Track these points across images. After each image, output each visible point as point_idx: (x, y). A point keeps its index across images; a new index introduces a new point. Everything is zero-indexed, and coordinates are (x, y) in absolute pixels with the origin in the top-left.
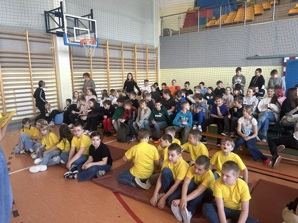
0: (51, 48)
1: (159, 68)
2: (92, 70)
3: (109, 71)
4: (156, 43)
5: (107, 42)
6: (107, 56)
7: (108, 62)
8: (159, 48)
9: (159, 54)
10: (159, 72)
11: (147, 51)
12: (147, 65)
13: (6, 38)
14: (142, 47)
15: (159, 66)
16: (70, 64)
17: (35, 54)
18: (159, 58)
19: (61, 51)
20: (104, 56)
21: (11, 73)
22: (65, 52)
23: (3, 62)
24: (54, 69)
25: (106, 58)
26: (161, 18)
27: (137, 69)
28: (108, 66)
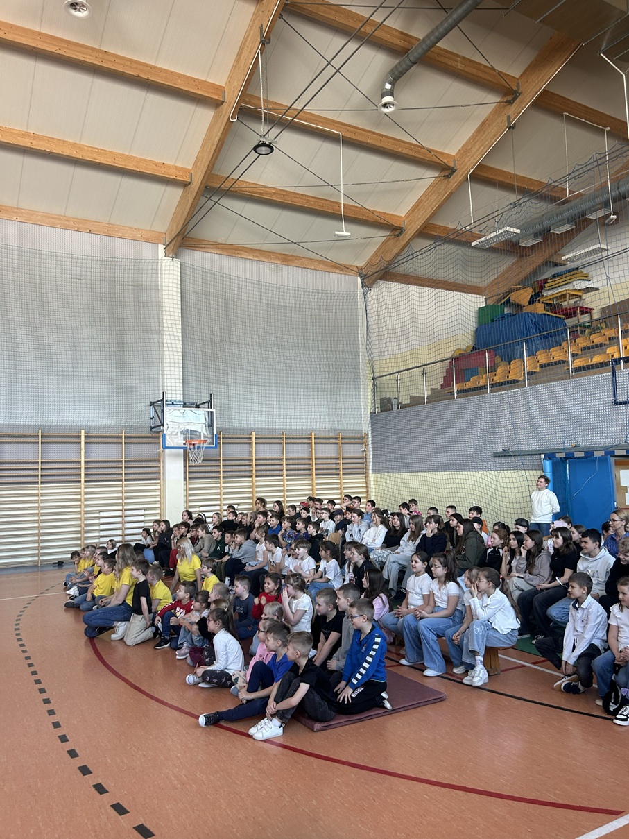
0: (158, 451)
1: (371, 471)
2: (222, 480)
3: (254, 481)
4: (365, 426)
5: (254, 433)
6: (252, 456)
7: (254, 467)
8: (370, 436)
9: (370, 446)
10: (372, 479)
11: (341, 441)
12: (341, 466)
13: (97, 443)
14: (330, 436)
15: (371, 468)
16: (185, 473)
17: (132, 461)
18: (371, 453)
19: (170, 455)
20: (246, 457)
21: (98, 489)
22: (177, 455)
23: (88, 475)
24: (158, 481)
25: (251, 460)
26: (373, 379)
27: (316, 475)
28: (254, 472)
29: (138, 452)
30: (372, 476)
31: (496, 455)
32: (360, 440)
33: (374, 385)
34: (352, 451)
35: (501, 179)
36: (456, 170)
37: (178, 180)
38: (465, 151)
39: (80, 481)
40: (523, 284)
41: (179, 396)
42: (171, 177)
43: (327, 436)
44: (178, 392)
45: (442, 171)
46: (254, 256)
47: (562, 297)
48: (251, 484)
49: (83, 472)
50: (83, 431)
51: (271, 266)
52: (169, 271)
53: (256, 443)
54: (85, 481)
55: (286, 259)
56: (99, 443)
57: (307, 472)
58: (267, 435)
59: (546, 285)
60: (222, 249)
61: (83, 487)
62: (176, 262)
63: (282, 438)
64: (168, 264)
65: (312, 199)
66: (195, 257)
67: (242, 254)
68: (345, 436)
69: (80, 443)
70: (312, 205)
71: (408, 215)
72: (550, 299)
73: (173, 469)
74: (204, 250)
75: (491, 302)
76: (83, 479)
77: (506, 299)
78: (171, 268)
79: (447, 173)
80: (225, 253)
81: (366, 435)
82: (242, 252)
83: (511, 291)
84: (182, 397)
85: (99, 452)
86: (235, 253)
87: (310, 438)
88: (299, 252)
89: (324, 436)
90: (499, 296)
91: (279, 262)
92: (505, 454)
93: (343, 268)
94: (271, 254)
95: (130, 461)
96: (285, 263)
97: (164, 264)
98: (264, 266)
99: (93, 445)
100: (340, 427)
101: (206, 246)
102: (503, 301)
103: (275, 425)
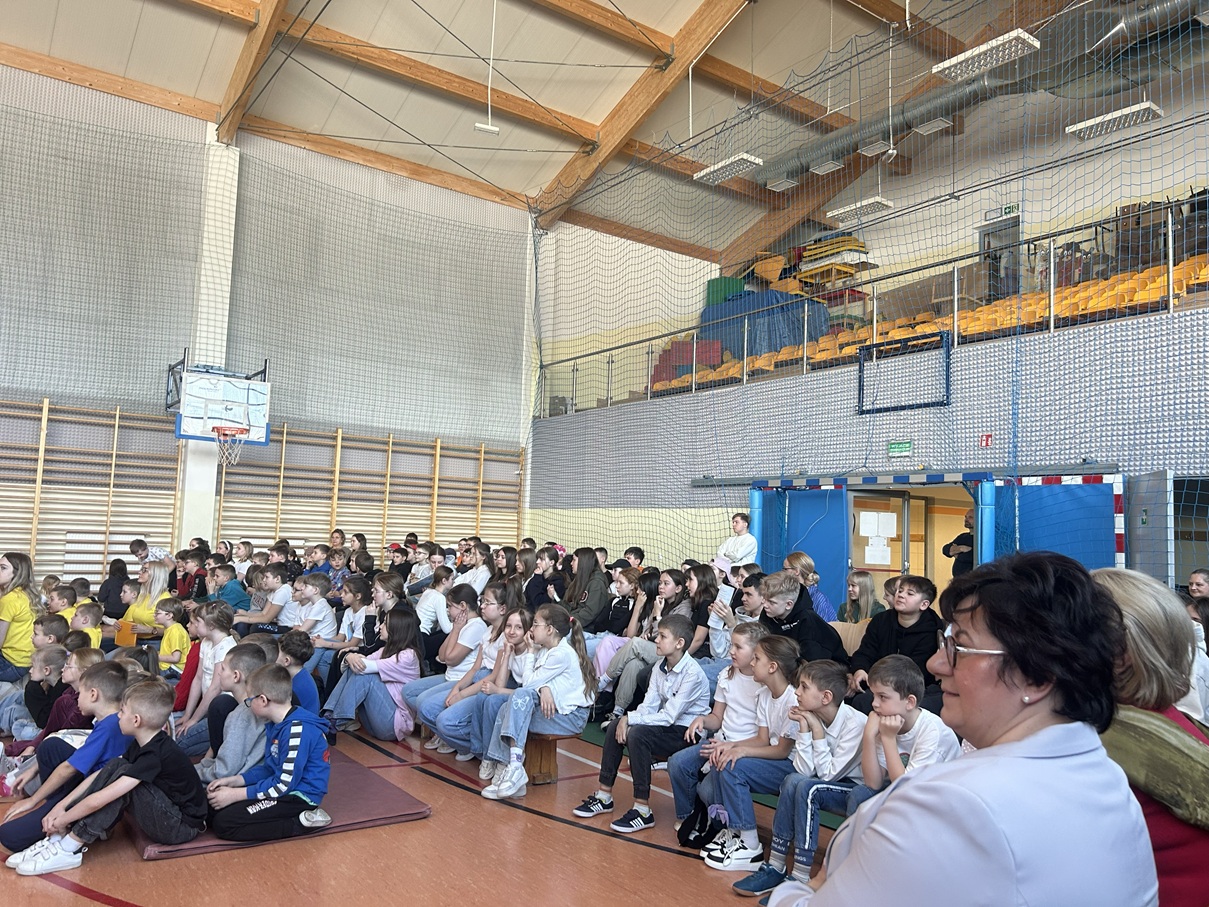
0: (177, 444)
1: (527, 505)
2: (281, 499)
3: (335, 506)
4: (524, 436)
5: (340, 431)
6: (335, 466)
7: (337, 482)
8: (530, 450)
9: (529, 466)
10: (528, 516)
11: (483, 456)
12: (481, 494)
13: (71, 422)
14: (466, 446)
15: (528, 499)
16: (219, 483)
17: (131, 457)
18: (529, 477)
19: (197, 452)
20: (326, 466)
21: (63, 495)
22: (208, 454)
23: (51, 471)
24: (173, 493)
25: (332, 472)
26: (542, 367)
27: (438, 504)
28: (336, 491)
29: (142, 442)
30: (528, 512)
31: (697, 485)
32: (515, 457)
33: (542, 378)
34: (502, 472)
35: (742, 84)
36: (673, 60)
37: (236, 17)
38: (687, 32)
39: (34, 481)
40: (774, 249)
41: (218, 360)
42: (225, 10)
43: (462, 446)
44: (217, 354)
45: (654, 61)
46: (364, 160)
47: (827, 273)
48: (329, 510)
49: (40, 466)
50: (46, 401)
51: (393, 179)
52: (221, 164)
53: (342, 447)
54: (44, 482)
55: (418, 171)
56: (75, 423)
57: (426, 499)
58: (363, 435)
59: (805, 254)
60: (314, 142)
61: (38, 490)
62: (234, 154)
63: (387, 443)
64: (218, 153)
65: (457, 80)
66: (265, 150)
67: (345, 155)
68: (490, 448)
69: (40, 419)
70: (455, 88)
71: (605, 124)
72: (811, 277)
73: (199, 476)
74: (284, 140)
75: (728, 274)
76: (39, 476)
77: (747, 272)
78: (225, 160)
79: (662, 63)
80: (319, 150)
81: (524, 450)
82: (346, 152)
83: (756, 260)
84: (224, 361)
85: (73, 437)
86: (335, 152)
87: (434, 447)
88: (439, 163)
89: (456, 446)
90: (739, 267)
91: (405, 174)
92: (705, 483)
93: (508, 197)
94: (393, 161)
95: (127, 457)
96: (417, 177)
97: (212, 152)
98: (381, 178)
99: (65, 425)
100: (484, 434)
101: (287, 134)
102: (743, 275)
103: (379, 422)
